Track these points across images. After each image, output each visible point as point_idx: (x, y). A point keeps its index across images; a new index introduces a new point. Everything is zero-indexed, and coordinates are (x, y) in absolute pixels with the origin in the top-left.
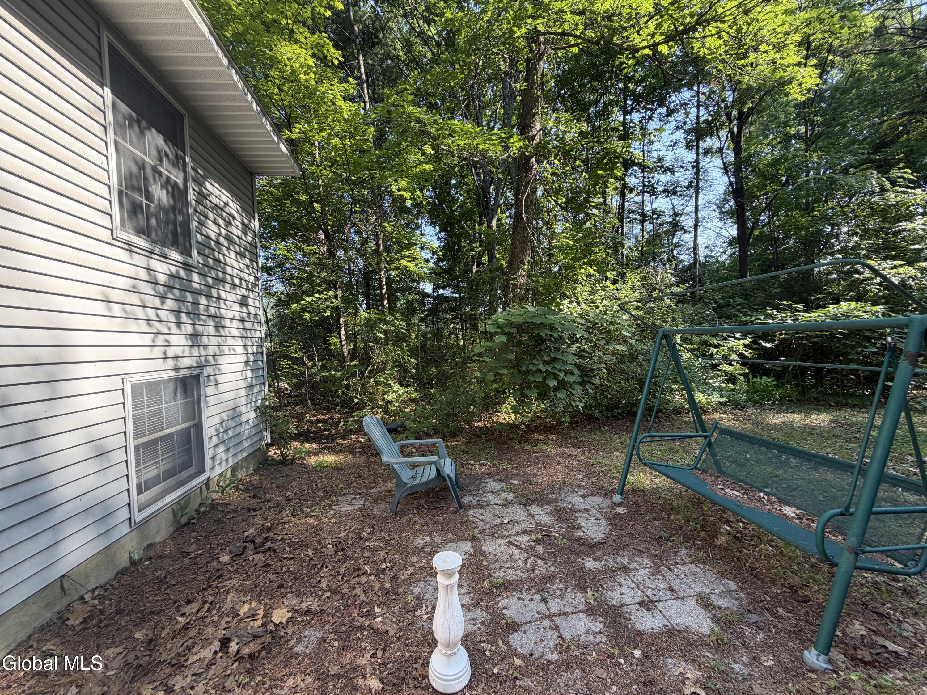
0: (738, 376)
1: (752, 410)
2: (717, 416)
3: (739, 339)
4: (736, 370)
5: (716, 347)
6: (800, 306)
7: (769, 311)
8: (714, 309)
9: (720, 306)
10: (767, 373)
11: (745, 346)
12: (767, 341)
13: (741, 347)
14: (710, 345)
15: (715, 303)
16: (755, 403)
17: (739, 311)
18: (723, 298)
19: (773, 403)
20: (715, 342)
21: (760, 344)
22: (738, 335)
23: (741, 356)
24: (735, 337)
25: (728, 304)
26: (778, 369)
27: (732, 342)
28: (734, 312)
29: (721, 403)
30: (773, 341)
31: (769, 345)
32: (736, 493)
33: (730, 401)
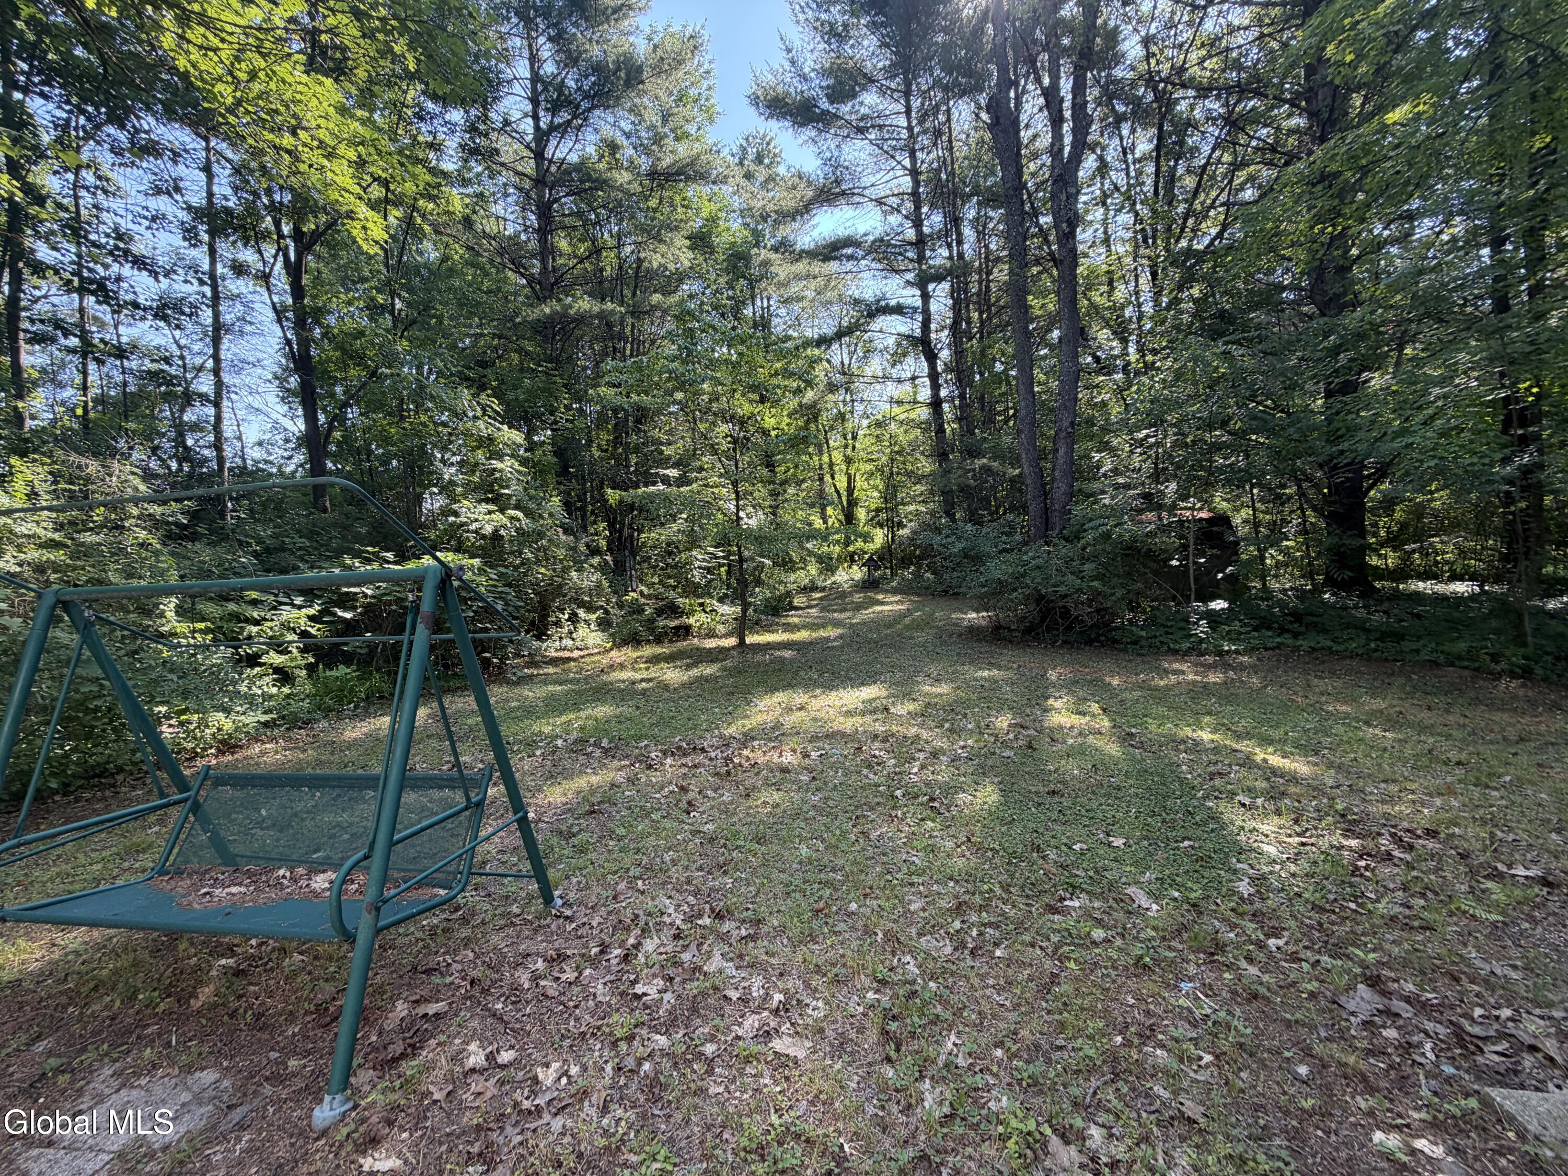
0: (297, 671)
1: (323, 724)
2: (257, 749)
3: (300, 608)
4: (292, 660)
5: (257, 623)
6: (390, 555)
7: (348, 562)
8: (256, 555)
9: (268, 551)
10: (348, 659)
11: (311, 618)
12: (345, 609)
13: (302, 622)
14: (248, 621)
15: (258, 544)
16: (327, 712)
17: (302, 559)
18: (275, 536)
19: (356, 707)
20: (255, 615)
21: (335, 614)
22: (298, 601)
23: (304, 634)
24: (293, 605)
25: (282, 549)
26: (363, 651)
27: (287, 614)
28: (292, 560)
29: (266, 724)
30: (354, 608)
31: (348, 615)
32: (234, 890)
33: (283, 718)
